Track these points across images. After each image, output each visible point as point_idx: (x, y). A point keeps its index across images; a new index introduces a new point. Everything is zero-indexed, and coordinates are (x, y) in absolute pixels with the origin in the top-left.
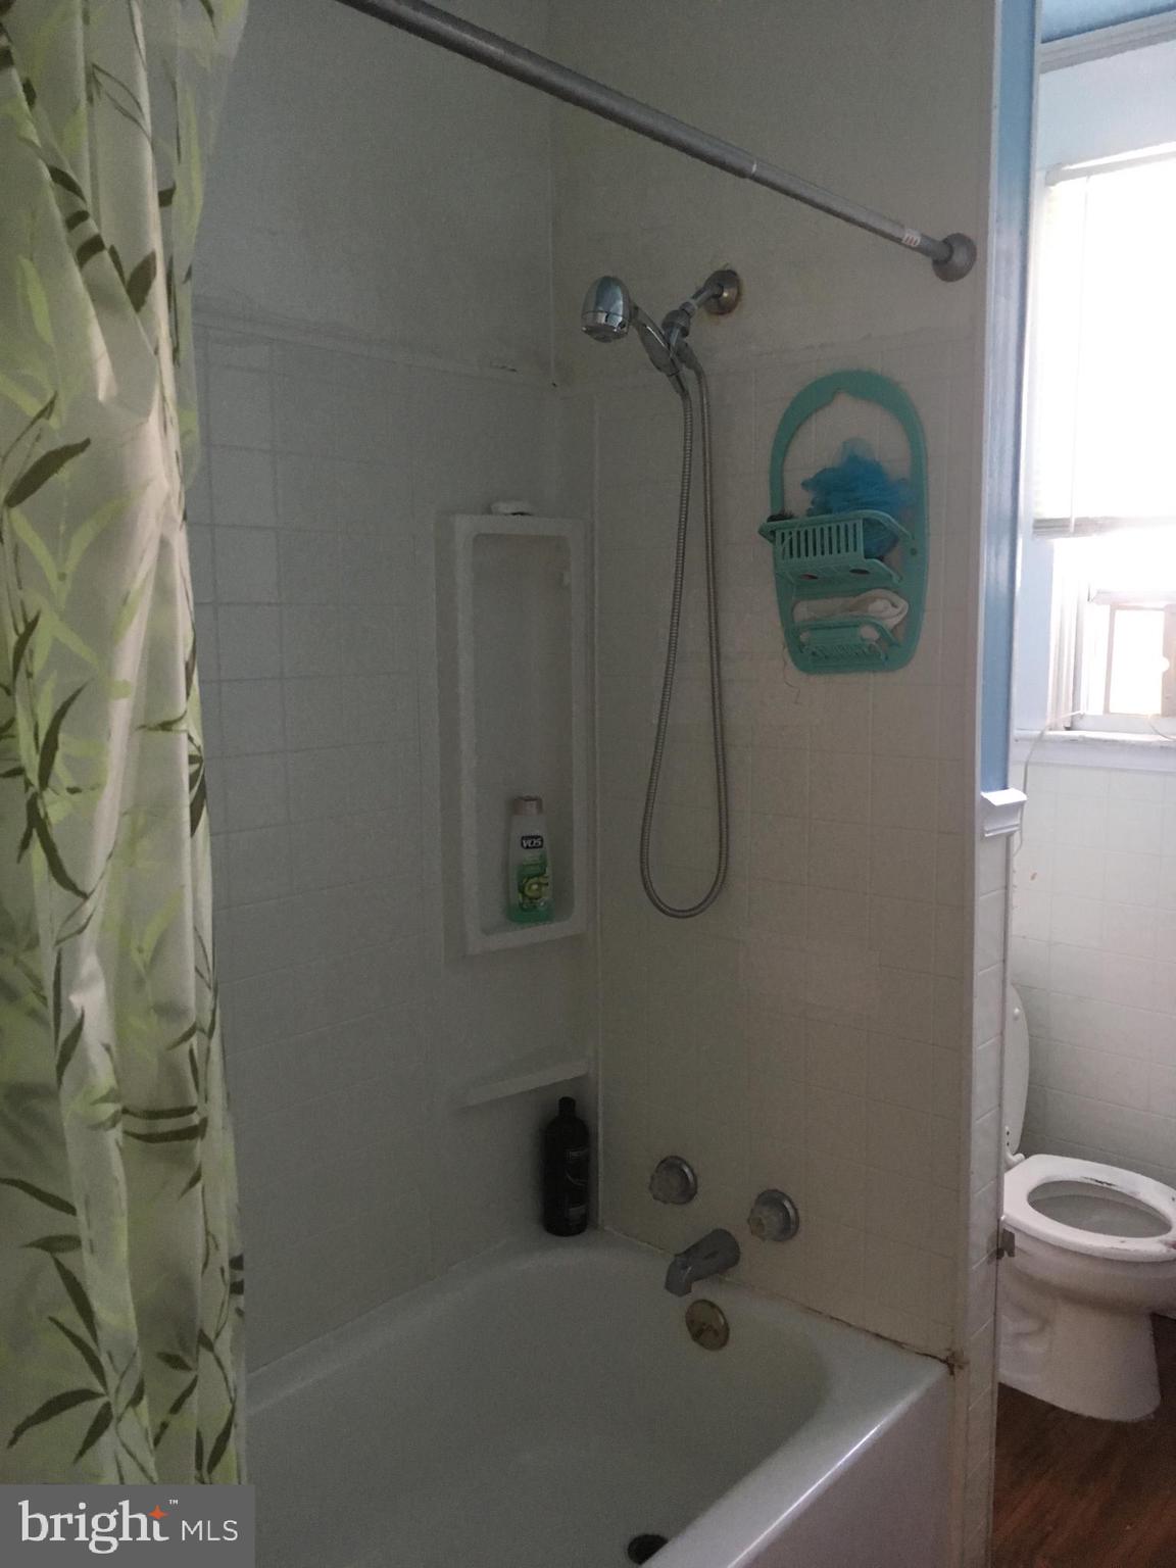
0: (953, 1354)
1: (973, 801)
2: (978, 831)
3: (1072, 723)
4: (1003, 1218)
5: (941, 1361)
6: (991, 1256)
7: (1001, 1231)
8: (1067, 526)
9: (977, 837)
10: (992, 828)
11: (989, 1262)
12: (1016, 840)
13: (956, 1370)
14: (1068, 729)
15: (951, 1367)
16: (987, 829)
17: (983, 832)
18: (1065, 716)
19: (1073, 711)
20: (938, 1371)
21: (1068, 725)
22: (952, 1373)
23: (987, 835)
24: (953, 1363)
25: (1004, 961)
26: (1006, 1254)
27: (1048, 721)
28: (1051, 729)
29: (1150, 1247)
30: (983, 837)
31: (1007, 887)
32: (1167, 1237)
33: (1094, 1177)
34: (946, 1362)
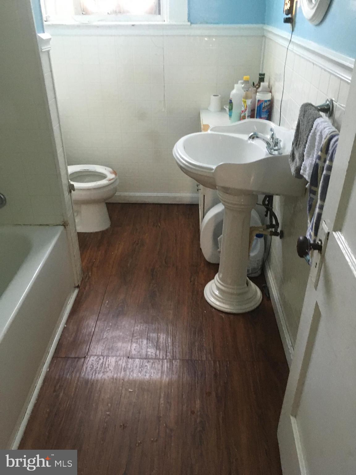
0: (65, 223)
2: (40, 49)
5: (62, 225)
6: (68, 193)
7: (70, 185)
9: (40, 52)
10: (44, 48)
11: (68, 194)
12: (51, 52)
13: (66, 226)
15: (65, 226)
17: (42, 49)
20: (62, 228)
22: (65, 228)
24: (65, 225)
26: (72, 191)
29: (104, 182)
30: (42, 51)
31: (51, 71)
32: (107, 179)
33: (83, 169)
34: (63, 225)
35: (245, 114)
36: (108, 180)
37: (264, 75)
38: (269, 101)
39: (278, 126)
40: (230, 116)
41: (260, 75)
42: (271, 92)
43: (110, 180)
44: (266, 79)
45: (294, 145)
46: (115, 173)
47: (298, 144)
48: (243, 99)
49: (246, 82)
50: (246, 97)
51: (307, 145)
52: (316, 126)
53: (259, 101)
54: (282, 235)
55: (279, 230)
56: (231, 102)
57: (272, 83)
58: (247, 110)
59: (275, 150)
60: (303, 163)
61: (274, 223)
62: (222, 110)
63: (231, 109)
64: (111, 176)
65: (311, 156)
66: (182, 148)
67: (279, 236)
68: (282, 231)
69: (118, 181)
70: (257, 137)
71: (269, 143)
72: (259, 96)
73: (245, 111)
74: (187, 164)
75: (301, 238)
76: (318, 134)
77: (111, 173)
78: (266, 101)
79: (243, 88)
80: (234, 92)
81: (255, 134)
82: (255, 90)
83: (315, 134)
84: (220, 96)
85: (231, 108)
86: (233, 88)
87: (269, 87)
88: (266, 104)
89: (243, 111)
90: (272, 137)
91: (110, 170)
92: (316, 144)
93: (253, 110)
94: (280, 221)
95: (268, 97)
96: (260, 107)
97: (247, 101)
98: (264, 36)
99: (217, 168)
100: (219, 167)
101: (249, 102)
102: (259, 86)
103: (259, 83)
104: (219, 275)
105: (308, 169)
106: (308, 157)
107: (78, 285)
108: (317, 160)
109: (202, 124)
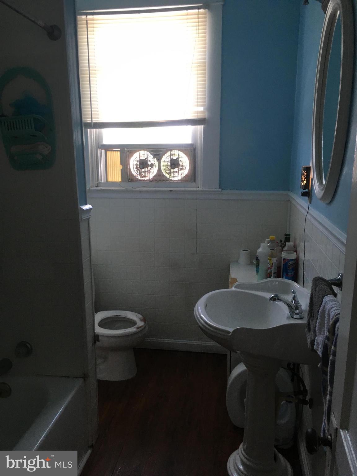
0: (85, 375)
1: (78, 209)
2: (80, 219)
3: (97, 185)
4: (95, 332)
6: (93, 343)
7: (95, 335)
8: (91, 125)
9: (80, 220)
10: (84, 217)
11: (93, 345)
12: (90, 219)
13: (86, 379)
14: (96, 187)
16: (83, 217)
17: (82, 218)
18: (96, 183)
19: (98, 181)
20: (81, 380)
21: (96, 186)
23: (83, 219)
24: (85, 377)
25: (90, 257)
26: (97, 342)
27: (91, 185)
28: (92, 187)
29: (132, 330)
30: (82, 220)
31: (89, 234)
32: (136, 326)
33: (115, 315)
34: (83, 378)
35: (271, 271)
36: (136, 328)
37: (289, 235)
38: (294, 260)
39: (302, 288)
40: (257, 271)
41: (286, 235)
42: (296, 251)
43: (138, 328)
44: (291, 239)
45: (309, 315)
46: (144, 320)
47: (312, 316)
48: (269, 258)
49: (272, 241)
50: (272, 256)
51: (318, 321)
52: (325, 304)
53: (284, 259)
54: (311, 404)
55: (308, 399)
56: (257, 259)
57: (297, 242)
58: (273, 267)
59: (296, 314)
60: (316, 338)
61: (302, 389)
62: (251, 263)
63: (257, 266)
64: (140, 324)
65: (322, 333)
66: (203, 307)
67: (308, 405)
68: (310, 399)
69: (147, 328)
70: (279, 300)
71: (290, 305)
72: (284, 255)
73: (271, 268)
74: (205, 324)
75: (309, 430)
76: (327, 312)
77: (141, 320)
78: (291, 260)
79: (269, 246)
80: (260, 250)
81: (276, 296)
82: (280, 249)
83: (324, 311)
84: (249, 251)
85: (257, 264)
86: (259, 247)
87: (295, 247)
88: (292, 262)
89: (269, 268)
90: (294, 298)
91: (141, 316)
92: (326, 322)
93: (279, 268)
94: (308, 387)
95: (293, 256)
96: (285, 265)
97: (272, 259)
98: (289, 201)
99: (234, 331)
100: (236, 331)
101: (274, 260)
102: (285, 246)
103: (285, 242)
104: (243, 446)
105: (320, 346)
106: (320, 333)
107: (92, 445)
108: (326, 341)
109: (230, 278)
